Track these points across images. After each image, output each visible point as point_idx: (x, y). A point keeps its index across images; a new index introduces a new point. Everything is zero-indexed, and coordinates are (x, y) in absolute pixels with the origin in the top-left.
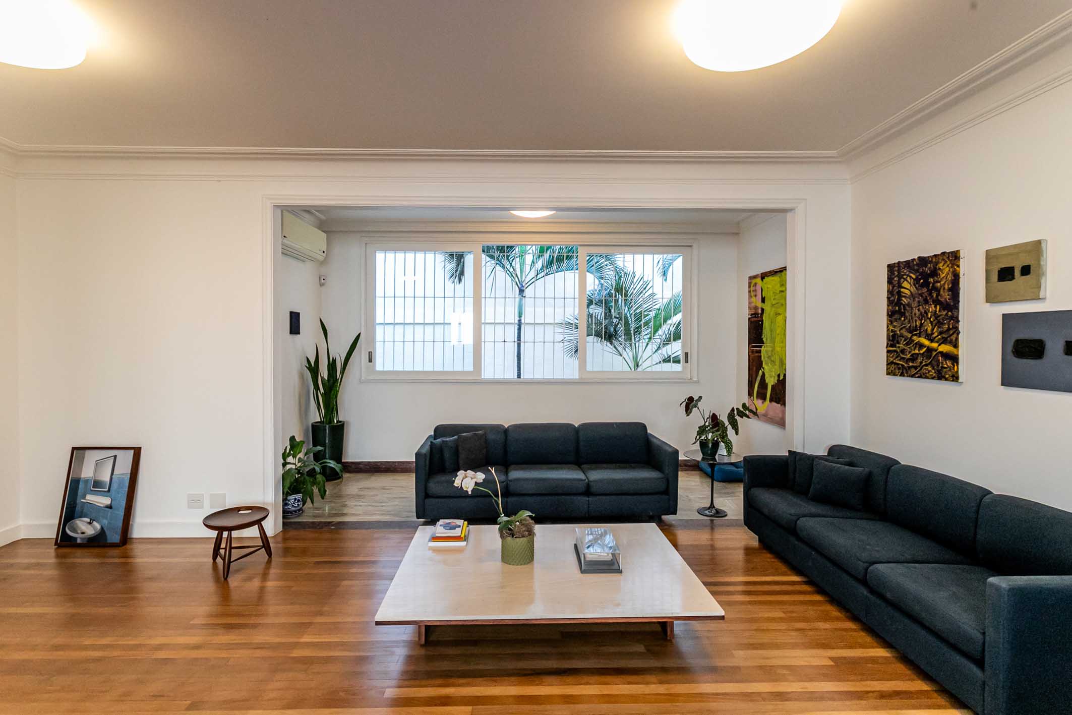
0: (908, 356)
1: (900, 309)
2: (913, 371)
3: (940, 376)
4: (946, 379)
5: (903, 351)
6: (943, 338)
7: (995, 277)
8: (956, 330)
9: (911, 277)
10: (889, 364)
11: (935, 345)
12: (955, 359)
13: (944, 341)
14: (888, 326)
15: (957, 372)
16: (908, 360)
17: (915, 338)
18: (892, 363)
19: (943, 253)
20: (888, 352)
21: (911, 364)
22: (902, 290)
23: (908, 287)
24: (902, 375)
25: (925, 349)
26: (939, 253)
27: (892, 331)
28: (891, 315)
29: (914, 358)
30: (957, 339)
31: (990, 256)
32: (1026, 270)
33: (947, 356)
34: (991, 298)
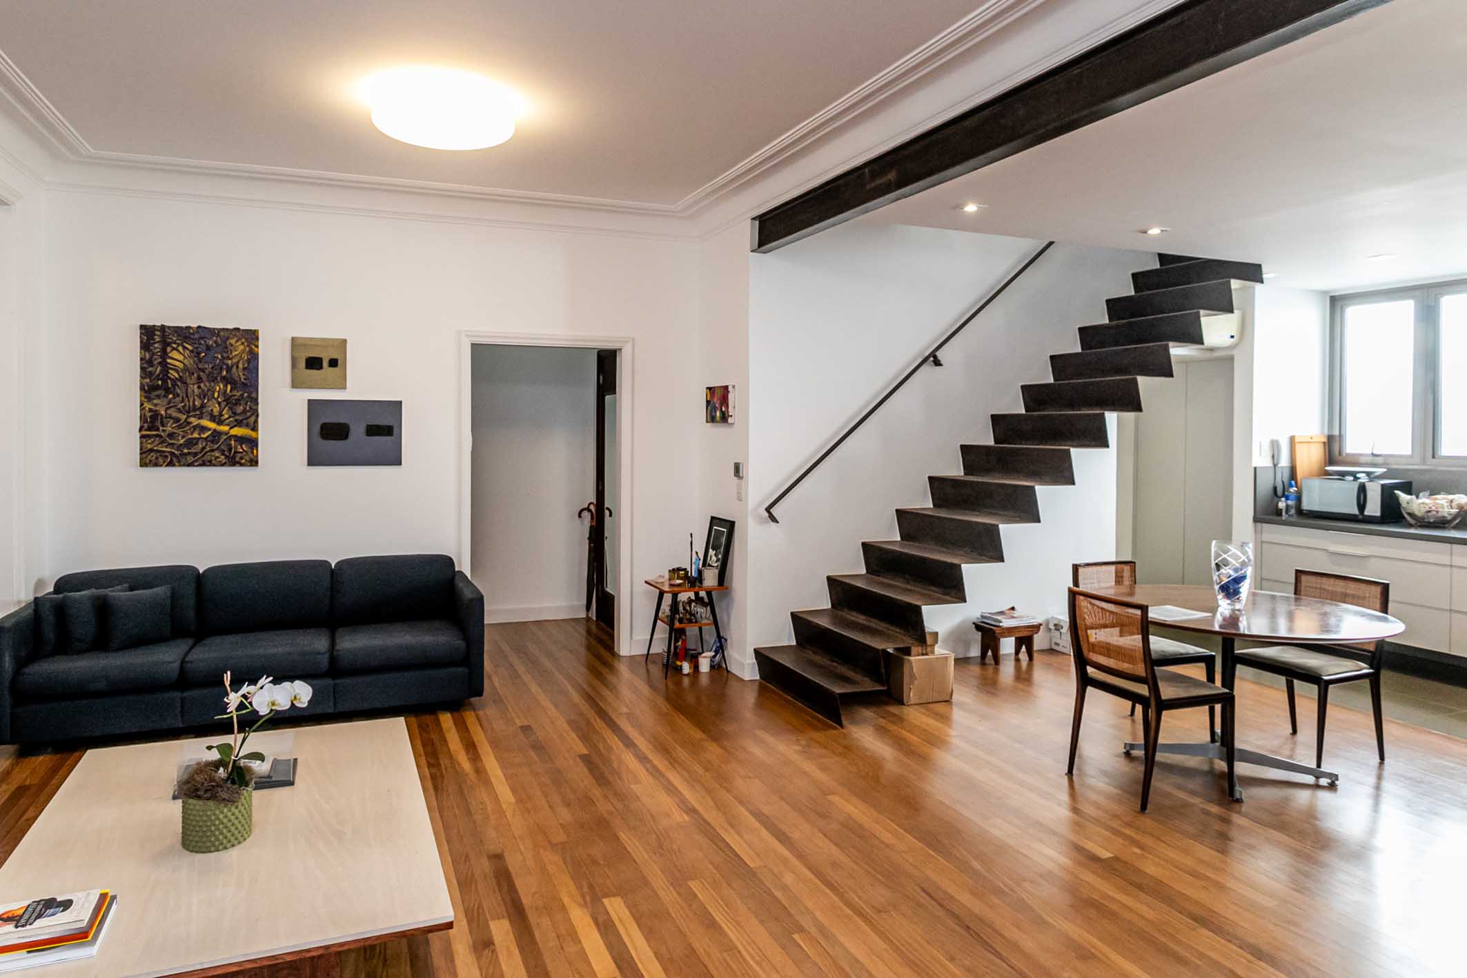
0: (182, 441)
1: (165, 382)
2: (190, 459)
3: (233, 461)
4: (242, 465)
5: (171, 435)
6: (236, 420)
7: (303, 364)
8: (255, 413)
9: (185, 348)
10: (144, 452)
11: (224, 428)
12: (253, 443)
13: (239, 424)
14: (142, 405)
15: (257, 456)
16: (179, 447)
17: (192, 419)
18: (151, 450)
19: (237, 329)
20: (142, 437)
21: (186, 451)
22: (169, 361)
23: (178, 358)
24: (171, 464)
25: (210, 432)
26: (231, 327)
27: (150, 410)
28: (148, 391)
29: (191, 443)
30: (256, 422)
31: (296, 344)
32: (333, 363)
33: (241, 440)
34: (296, 384)
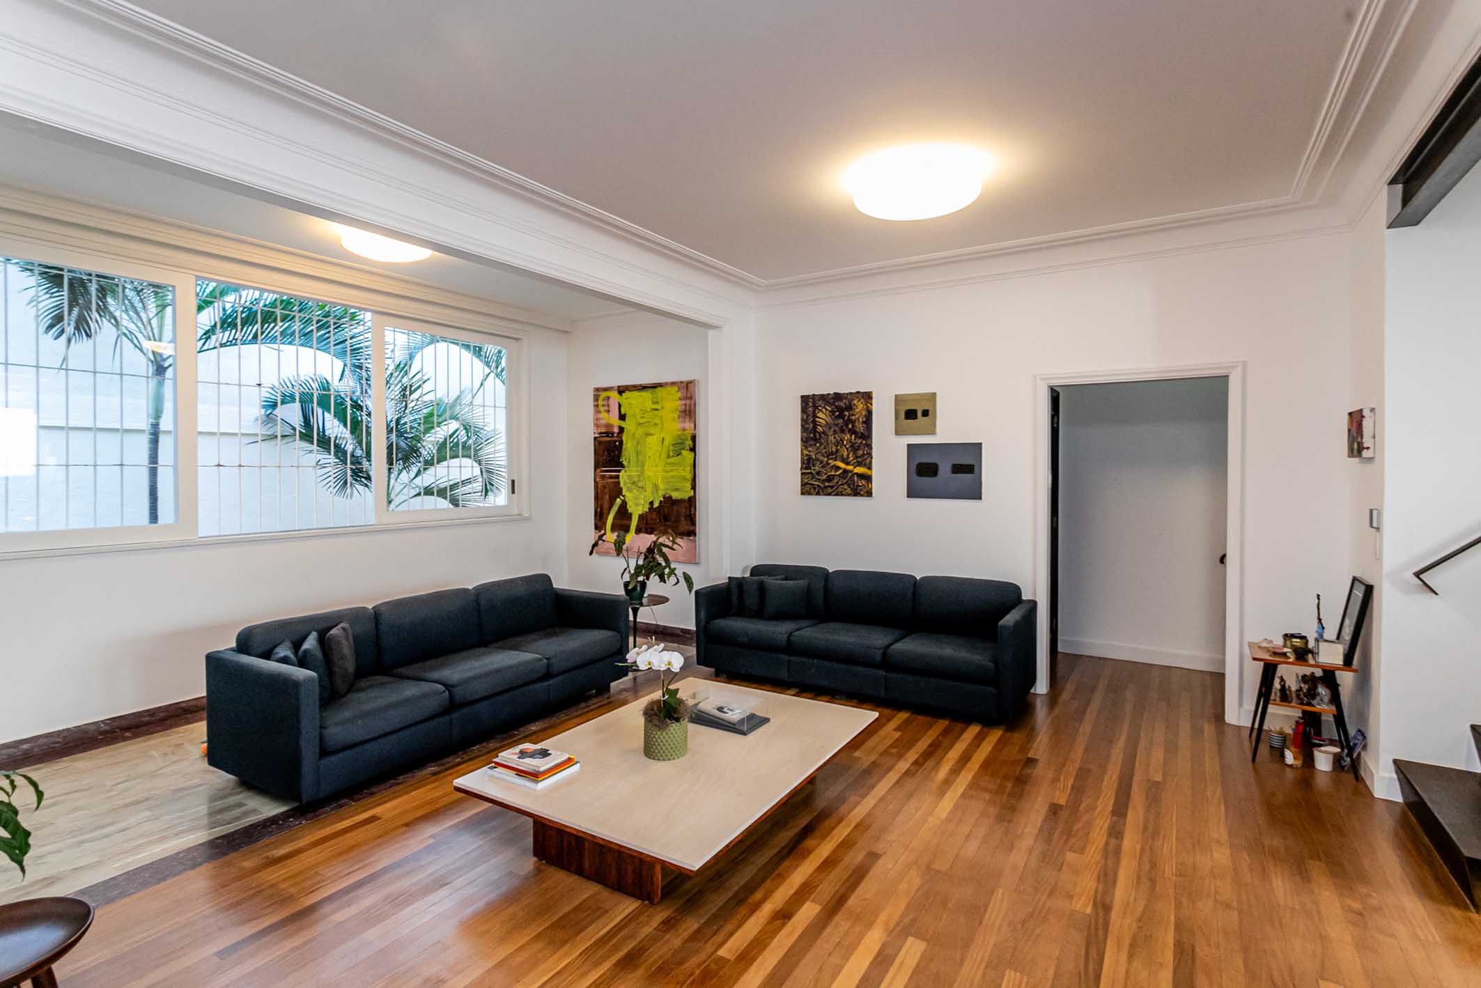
0: (825, 477)
1: (815, 435)
2: (830, 490)
3: (856, 493)
4: (862, 495)
5: (818, 473)
6: (858, 462)
7: (902, 415)
8: (870, 455)
9: (826, 409)
10: (803, 485)
11: (850, 468)
12: (868, 478)
13: (859, 464)
14: (802, 451)
15: (871, 489)
16: (823, 481)
17: (830, 461)
18: (807, 483)
19: (858, 392)
20: (802, 474)
21: (827, 484)
22: (817, 419)
23: (823, 417)
24: (818, 494)
25: (841, 471)
26: (854, 391)
27: (807, 455)
28: (805, 441)
29: (830, 479)
30: (871, 462)
31: (898, 400)
32: (926, 413)
33: (861, 476)
34: (898, 432)
